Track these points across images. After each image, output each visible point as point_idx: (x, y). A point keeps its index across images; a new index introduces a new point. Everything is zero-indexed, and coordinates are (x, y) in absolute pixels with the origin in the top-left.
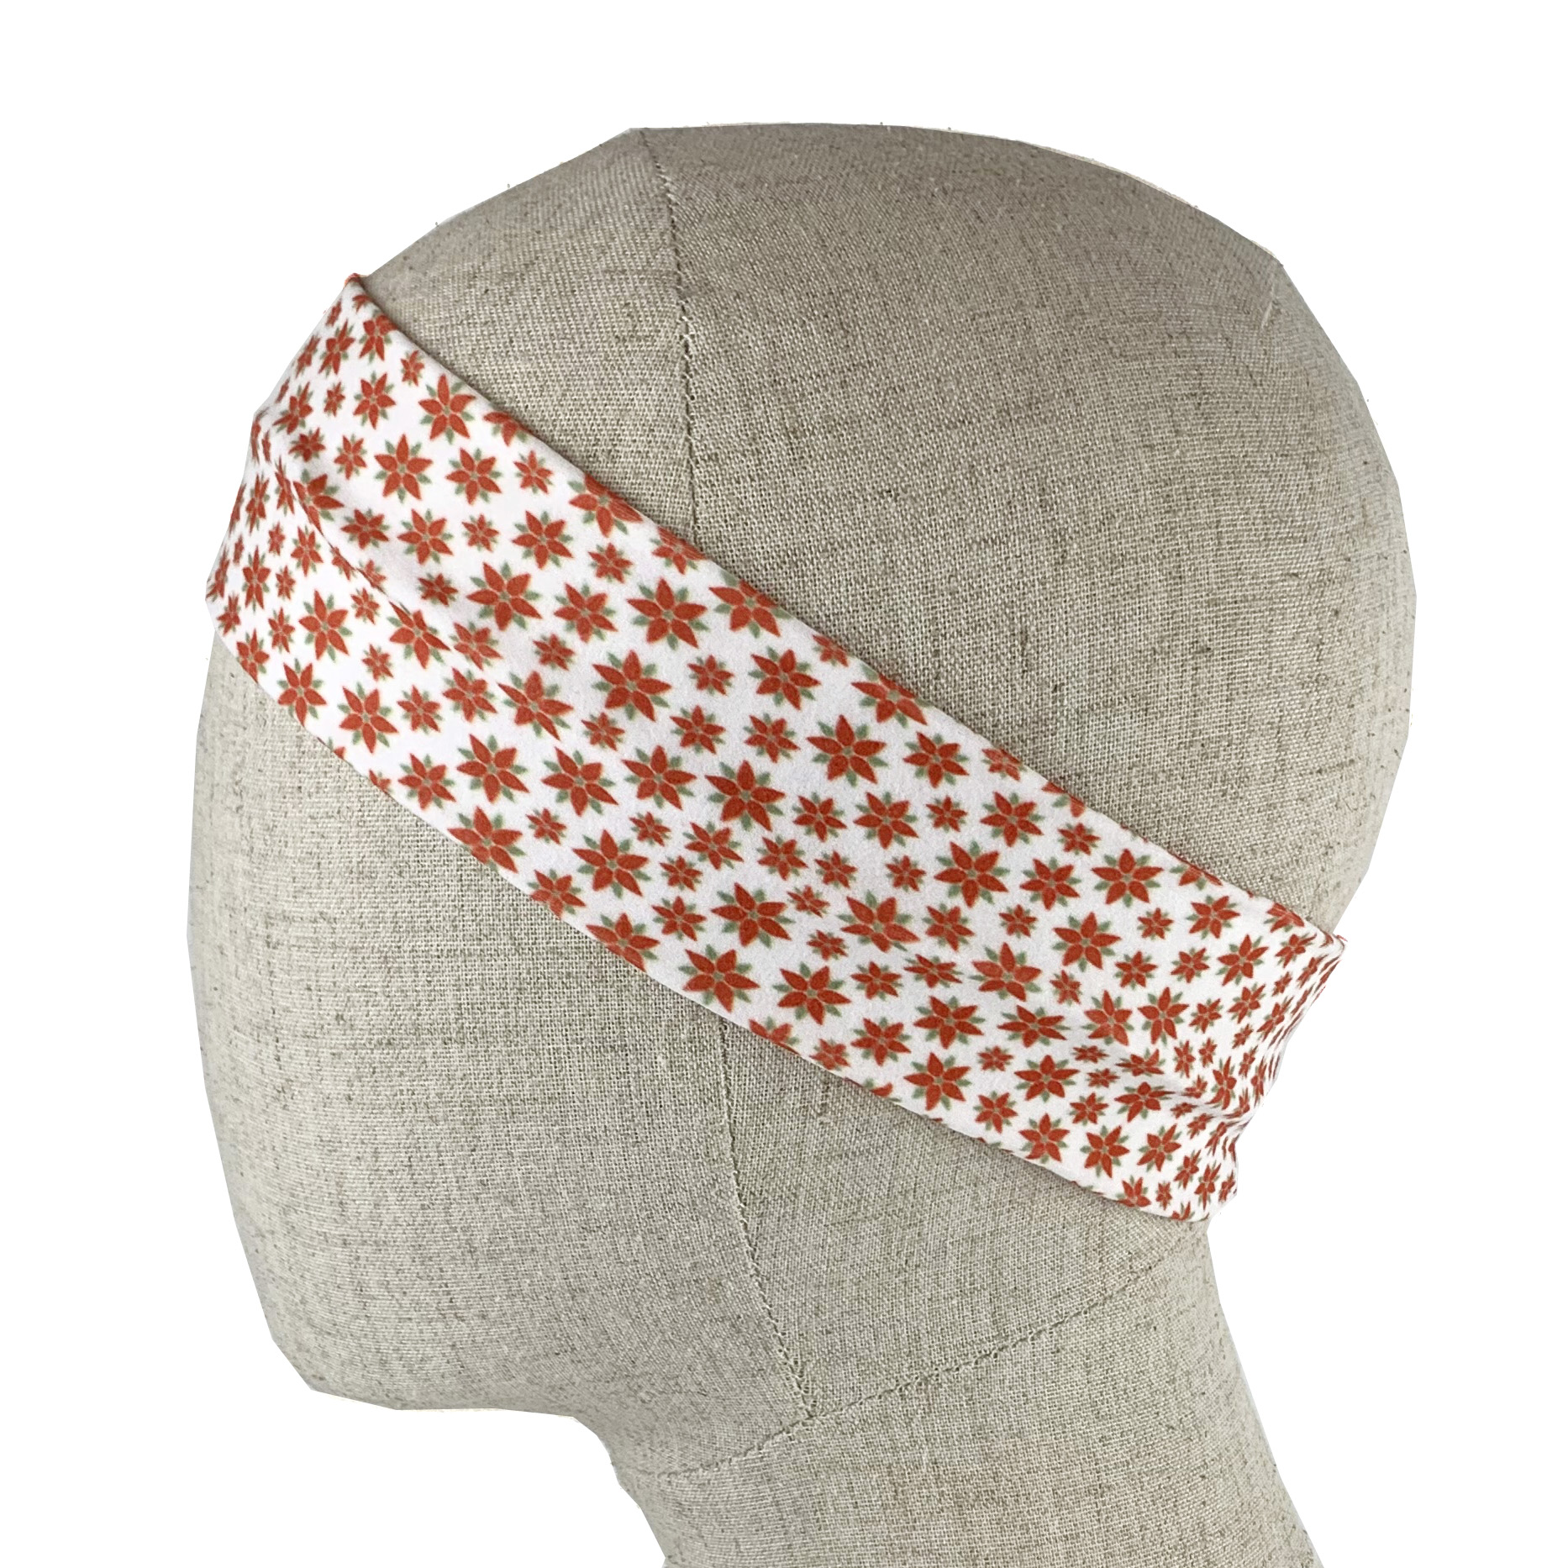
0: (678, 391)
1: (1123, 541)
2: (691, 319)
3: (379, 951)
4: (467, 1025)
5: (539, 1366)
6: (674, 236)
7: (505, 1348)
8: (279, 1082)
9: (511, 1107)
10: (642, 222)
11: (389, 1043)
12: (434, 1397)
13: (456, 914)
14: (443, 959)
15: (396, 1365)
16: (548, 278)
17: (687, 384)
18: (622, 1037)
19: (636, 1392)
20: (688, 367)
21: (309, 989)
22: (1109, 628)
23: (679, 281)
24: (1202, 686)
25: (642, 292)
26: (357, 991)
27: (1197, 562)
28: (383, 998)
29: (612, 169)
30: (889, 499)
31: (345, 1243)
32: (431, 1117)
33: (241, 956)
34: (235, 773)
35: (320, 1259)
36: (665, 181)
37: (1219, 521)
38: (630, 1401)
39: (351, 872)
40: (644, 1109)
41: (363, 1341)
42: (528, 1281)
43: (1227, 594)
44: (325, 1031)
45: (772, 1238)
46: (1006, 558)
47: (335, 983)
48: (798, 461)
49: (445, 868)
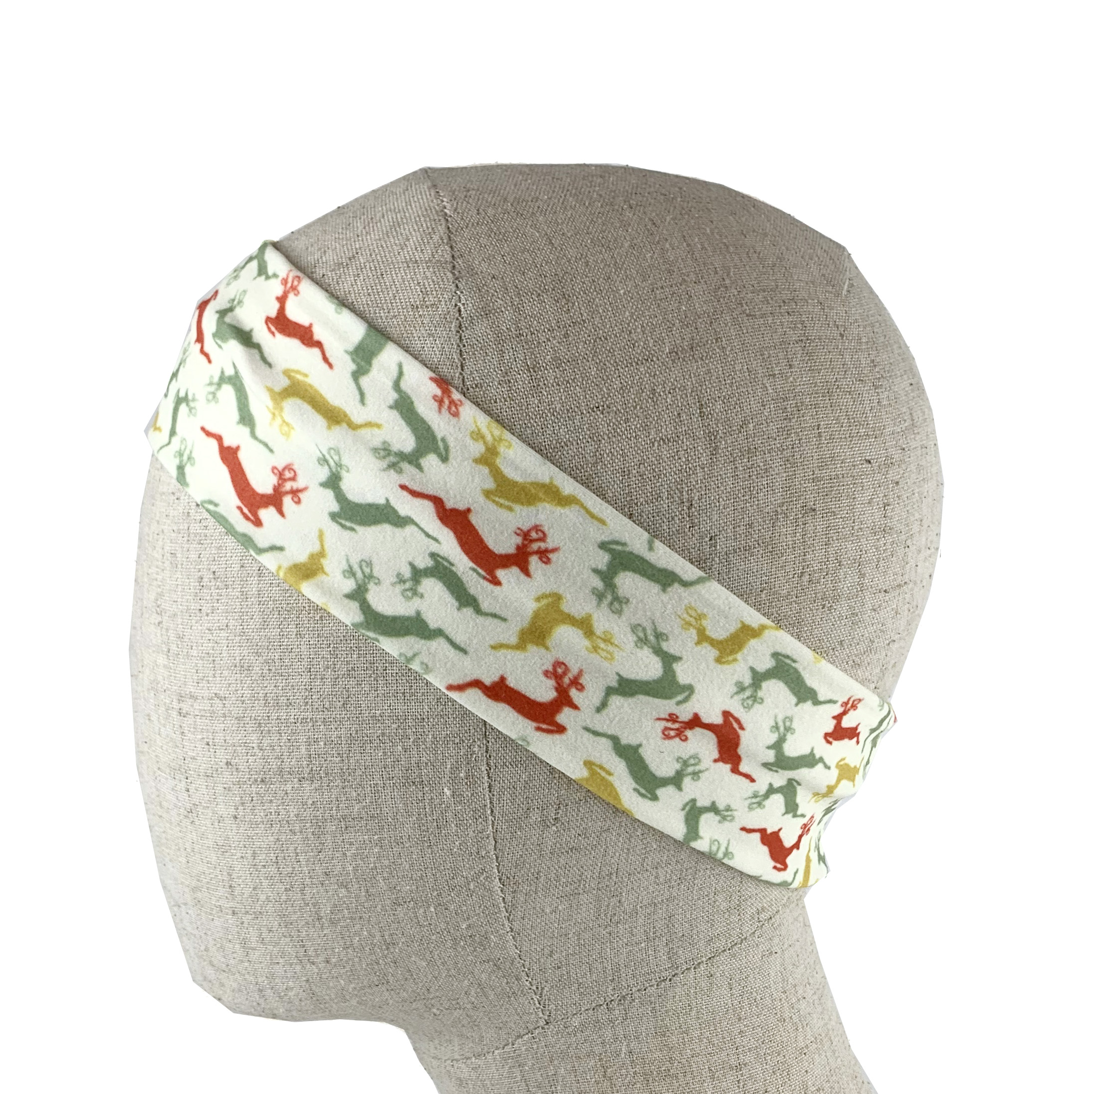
0: (455, 340)
1: (756, 439)
2: (462, 292)
3: (255, 719)
4: (315, 769)
5: (365, 994)
6: (449, 237)
7: (342, 982)
8: (188, 806)
9: (346, 822)
10: (428, 228)
11: (262, 781)
12: (294, 1013)
13: (307, 694)
14: (298, 724)
15: (269, 992)
16: (365, 266)
17: (461, 337)
18: (420, 776)
19: (430, 1009)
20: (461, 325)
21: (208, 744)
22: (747, 497)
23: (454, 267)
24: (809, 536)
25: (428, 274)
26: (241, 746)
27: (805, 452)
28: (258, 751)
29: (406, 194)
30: (598, 413)
31: (234, 913)
32: (291, 830)
33: (163, 722)
34: (157, 600)
35: (217, 922)
36: (443, 201)
37: (819, 425)
38: (426, 1015)
39: (236, 666)
40: (435, 824)
41: (247, 976)
42: (357, 938)
43: (825, 473)
44: (219, 772)
45: (522, 907)
46: (677, 452)
47: (225, 740)
48: (536, 389)
49: (299, 663)
